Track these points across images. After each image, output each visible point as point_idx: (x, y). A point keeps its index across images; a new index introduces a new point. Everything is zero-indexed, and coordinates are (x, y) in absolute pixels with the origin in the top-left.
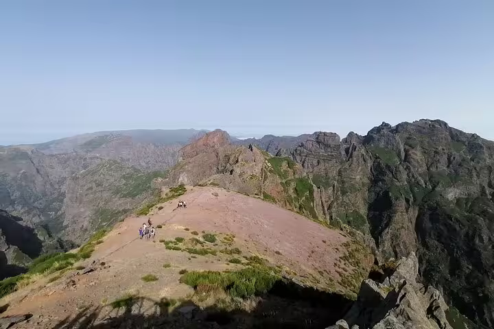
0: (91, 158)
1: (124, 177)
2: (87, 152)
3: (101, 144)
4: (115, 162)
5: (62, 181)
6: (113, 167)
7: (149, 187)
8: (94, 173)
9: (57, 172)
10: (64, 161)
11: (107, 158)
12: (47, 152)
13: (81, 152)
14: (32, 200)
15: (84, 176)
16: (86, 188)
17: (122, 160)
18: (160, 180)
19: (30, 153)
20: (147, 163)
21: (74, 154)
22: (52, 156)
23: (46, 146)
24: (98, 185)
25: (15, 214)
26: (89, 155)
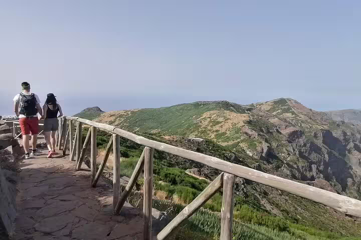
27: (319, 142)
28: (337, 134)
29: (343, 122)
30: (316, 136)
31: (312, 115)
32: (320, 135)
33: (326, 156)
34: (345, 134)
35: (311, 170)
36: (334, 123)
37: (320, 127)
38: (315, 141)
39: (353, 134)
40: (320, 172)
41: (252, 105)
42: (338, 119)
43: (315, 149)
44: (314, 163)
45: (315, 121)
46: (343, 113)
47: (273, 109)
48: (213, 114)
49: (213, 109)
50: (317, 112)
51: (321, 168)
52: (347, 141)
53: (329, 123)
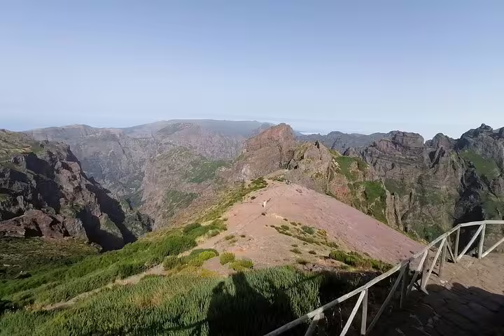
0: (166, 144)
1: (192, 163)
2: (163, 137)
3: (174, 131)
4: (185, 149)
5: (142, 162)
6: (183, 153)
7: (214, 175)
8: (167, 157)
9: (139, 154)
10: (144, 144)
11: (179, 145)
12: (131, 136)
13: (158, 138)
14: (118, 176)
15: (160, 159)
16: (160, 170)
17: (191, 147)
18: (223, 169)
19: (118, 135)
20: (213, 152)
21: (153, 139)
22: (135, 139)
23: (131, 130)
24: (170, 169)
25: (105, 187)
26: (164, 141)
27: (22, 168)
28: (42, 155)
29: (47, 142)
30: (16, 161)
31: (6, 137)
32: (22, 160)
33: (34, 182)
34: (50, 154)
35: (16, 203)
36: (37, 143)
37: (21, 151)
38: (18, 168)
39: (59, 153)
40: (29, 201)
42: (41, 139)
43: (21, 177)
44: (19, 194)
45: (12, 143)
46: (44, 132)
50: (14, 133)
51: (29, 197)
52: (53, 161)
53: (31, 144)
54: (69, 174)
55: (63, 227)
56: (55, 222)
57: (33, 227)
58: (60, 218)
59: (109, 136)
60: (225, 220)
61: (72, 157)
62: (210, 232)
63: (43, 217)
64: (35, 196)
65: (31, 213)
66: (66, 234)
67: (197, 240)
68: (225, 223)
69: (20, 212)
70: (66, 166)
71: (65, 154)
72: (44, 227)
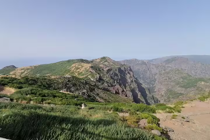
0: (168, 67)
1: (182, 78)
2: (166, 64)
3: (172, 61)
4: (178, 70)
5: (156, 74)
6: (177, 72)
7: (196, 86)
8: (168, 73)
9: (154, 70)
10: (157, 67)
11: (175, 68)
12: (152, 63)
13: (164, 64)
14: (145, 79)
15: (164, 74)
16: (164, 79)
17: (182, 69)
18: (203, 83)
19: (147, 63)
20: (196, 73)
21: (161, 64)
22: (153, 64)
23: (152, 61)
24: (169, 79)
25: (141, 82)
26: (167, 65)
27: (117, 72)
28: (122, 69)
29: (124, 64)
30: (116, 70)
31: (114, 62)
32: (117, 70)
33: (120, 77)
34: (125, 68)
35: (115, 83)
37: (117, 67)
38: (116, 72)
39: (127, 68)
40: (118, 83)
41: (93, 60)
43: (116, 75)
44: (115, 80)
45: (115, 64)
46: (124, 61)
47: (101, 61)
48: (77, 65)
49: (76, 63)
50: (116, 61)
51: (118, 82)
52: (125, 71)
53: (120, 65)
54: (130, 76)
55: (126, 93)
56: (123, 91)
57: (117, 91)
58: (125, 90)
59: (143, 63)
60: (183, 107)
61: (131, 70)
62: (168, 110)
63: (120, 88)
64: (120, 81)
65: (118, 86)
66: (126, 96)
67: (157, 111)
68: (182, 109)
69: (115, 85)
70: (129, 73)
71: (129, 69)
72: (120, 92)
